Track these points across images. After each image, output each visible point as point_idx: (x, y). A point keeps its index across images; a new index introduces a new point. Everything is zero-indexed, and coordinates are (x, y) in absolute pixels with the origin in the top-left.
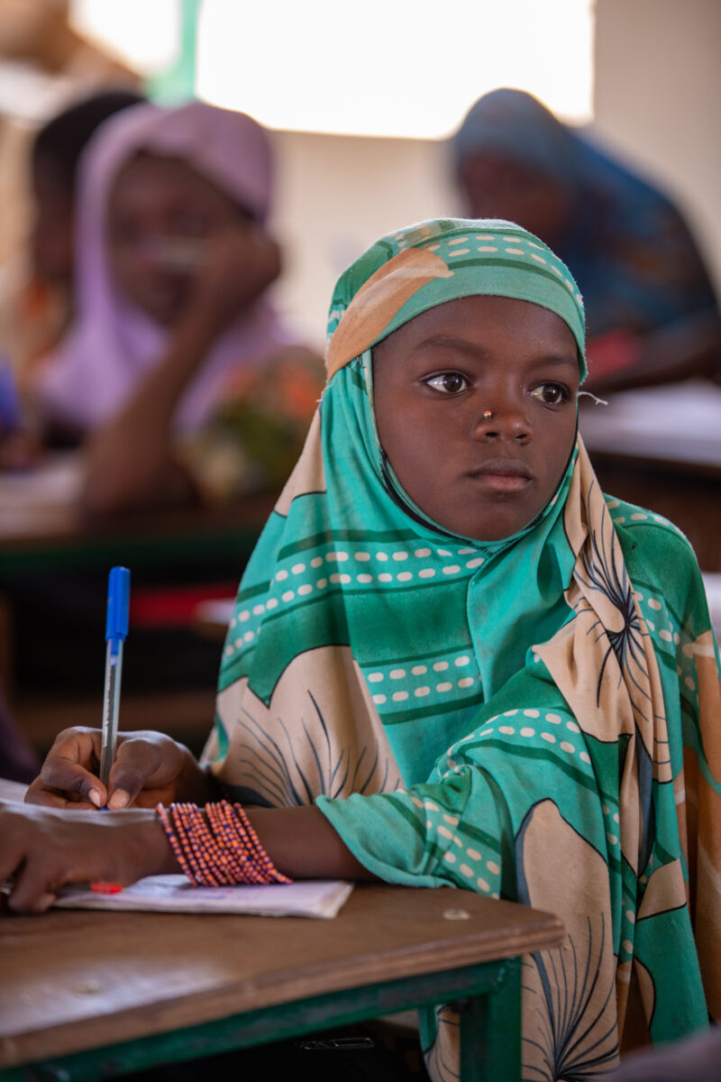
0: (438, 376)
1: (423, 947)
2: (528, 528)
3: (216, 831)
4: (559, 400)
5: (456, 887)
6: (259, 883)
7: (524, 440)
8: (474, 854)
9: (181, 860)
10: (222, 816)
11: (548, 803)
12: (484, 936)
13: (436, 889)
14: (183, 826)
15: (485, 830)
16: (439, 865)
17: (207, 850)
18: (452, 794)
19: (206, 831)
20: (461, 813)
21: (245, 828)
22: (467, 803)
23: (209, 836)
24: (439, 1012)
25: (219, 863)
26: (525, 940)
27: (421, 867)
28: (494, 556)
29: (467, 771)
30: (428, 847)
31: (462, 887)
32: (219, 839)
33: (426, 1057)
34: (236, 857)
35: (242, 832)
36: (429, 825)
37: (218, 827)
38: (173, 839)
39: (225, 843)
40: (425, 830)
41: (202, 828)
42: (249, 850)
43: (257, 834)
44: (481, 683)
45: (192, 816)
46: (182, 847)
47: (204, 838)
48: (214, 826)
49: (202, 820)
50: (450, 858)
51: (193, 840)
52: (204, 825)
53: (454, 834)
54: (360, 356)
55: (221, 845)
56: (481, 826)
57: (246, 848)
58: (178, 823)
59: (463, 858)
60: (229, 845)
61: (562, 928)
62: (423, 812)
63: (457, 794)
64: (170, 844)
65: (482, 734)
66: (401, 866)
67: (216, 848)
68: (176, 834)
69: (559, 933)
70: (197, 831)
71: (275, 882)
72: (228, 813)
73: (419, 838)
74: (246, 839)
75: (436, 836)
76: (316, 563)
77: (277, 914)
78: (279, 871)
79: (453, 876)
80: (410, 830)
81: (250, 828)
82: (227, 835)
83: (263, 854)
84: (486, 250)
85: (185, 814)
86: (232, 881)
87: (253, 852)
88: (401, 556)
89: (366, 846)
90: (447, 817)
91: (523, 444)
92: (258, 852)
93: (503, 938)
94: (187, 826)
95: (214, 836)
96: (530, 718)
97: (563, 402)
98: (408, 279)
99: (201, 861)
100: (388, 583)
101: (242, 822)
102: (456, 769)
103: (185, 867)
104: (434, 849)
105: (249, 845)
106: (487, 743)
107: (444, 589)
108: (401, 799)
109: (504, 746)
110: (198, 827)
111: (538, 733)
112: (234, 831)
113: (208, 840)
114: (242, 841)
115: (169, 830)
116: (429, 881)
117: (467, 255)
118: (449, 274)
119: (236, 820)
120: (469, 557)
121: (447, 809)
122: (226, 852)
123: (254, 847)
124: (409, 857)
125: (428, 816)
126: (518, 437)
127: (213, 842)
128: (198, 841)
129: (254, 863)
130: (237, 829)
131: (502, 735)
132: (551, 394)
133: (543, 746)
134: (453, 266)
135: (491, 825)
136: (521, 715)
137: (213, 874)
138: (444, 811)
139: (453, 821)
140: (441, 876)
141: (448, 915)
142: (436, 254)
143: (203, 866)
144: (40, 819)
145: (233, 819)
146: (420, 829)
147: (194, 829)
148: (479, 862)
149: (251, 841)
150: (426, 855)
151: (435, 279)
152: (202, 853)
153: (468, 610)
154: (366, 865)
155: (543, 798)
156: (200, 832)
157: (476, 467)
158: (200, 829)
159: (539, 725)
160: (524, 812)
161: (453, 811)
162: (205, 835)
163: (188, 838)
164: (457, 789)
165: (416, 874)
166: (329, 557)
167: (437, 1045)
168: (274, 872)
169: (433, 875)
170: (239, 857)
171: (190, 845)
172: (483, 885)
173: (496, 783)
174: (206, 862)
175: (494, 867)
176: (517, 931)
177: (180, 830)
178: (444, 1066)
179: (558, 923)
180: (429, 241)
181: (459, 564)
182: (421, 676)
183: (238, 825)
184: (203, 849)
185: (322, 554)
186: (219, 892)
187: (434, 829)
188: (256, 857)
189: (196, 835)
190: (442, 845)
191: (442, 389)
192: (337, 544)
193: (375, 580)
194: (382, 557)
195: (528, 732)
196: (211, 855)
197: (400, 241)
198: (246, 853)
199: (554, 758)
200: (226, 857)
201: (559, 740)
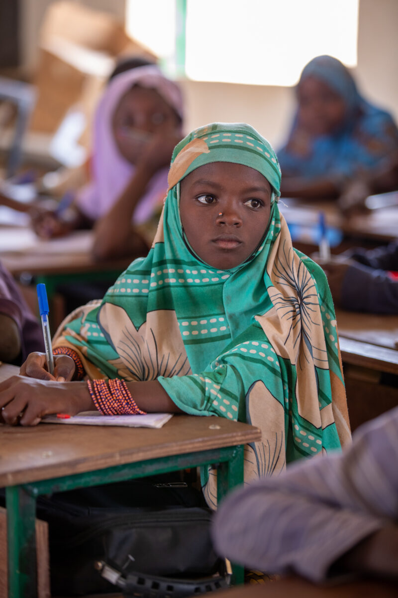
0: (203, 196)
1: (196, 440)
2: (244, 263)
3: (113, 392)
4: (259, 206)
5: (218, 416)
6: (131, 414)
7: (238, 225)
8: (226, 402)
9: (97, 405)
10: (115, 385)
11: (260, 382)
12: (225, 436)
13: (209, 416)
14: (98, 390)
15: (231, 391)
16: (211, 406)
17: (108, 401)
18: (218, 376)
19: (108, 392)
20: (221, 384)
21: (126, 391)
22: (224, 380)
23: (109, 395)
24: (210, 470)
25: (114, 406)
26: (243, 438)
27: (204, 407)
28: (234, 274)
29: (225, 366)
30: (206, 398)
31: (221, 416)
32: (114, 396)
33: (203, 489)
34: (121, 403)
35: (124, 392)
36: (207, 389)
37: (113, 390)
38: (93, 396)
39: (116, 397)
40: (205, 391)
41: (107, 391)
42: (127, 400)
43: (131, 393)
44: (229, 329)
45: (102, 385)
46: (97, 400)
47: (107, 396)
48: (112, 390)
49: (106, 387)
50: (215, 403)
51: (102, 397)
52: (107, 390)
53: (218, 393)
54: (176, 185)
55: (115, 398)
56: (230, 390)
57: (125, 399)
58: (96, 389)
59: (221, 403)
60: (118, 398)
61: (260, 433)
62: (205, 383)
63: (220, 376)
64: (92, 399)
65: (233, 351)
66: (195, 407)
67: (112, 399)
68: (95, 394)
69: (259, 435)
70: (104, 392)
71: (139, 414)
72: (118, 384)
73: (203, 395)
74: (126, 395)
75: (210, 394)
76: (159, 273)
77: (136, 426)
78: (140, 409)
79: (217, 411)
80: (199, 391)
81: (128, 391)
82: (117, 394)
83: (133, 402)
84: (226, 141)
85: (99, 384)
86: (120, 413)
87: (129, 401)
88: (195, 272)
89: (179, 398)
90: (215, 386)
91: (238, 227)
92: (131, 401)
93: (233, 437)
94: (100, 390)
95: (112, 395)
96: (254, 345)
97: (260, 207)
98: (193, 153)
99: (106, 405)
100: (191, 283)
101: (125, 388)
102: (221, 366)
103: (99, 408)
104: (209, 399)
105: (127, 398)
106: (235, 355)
107: (213, 287)
108: (195, 378)
109: (243, 357)
110: (105, 390)
111: (258, 352)
112: (120, 392)
113: (109, 396)
114: (124, 397)
115: (91, 392)
116: (206, 413)
117: (217, 143)
118: (208, 151)
119: (122, 387)
120: (222, 275)
121: (215, 382)
122: (117, 401)
123: (129, 399)
124: (198, 403)
125: (207, 385)
126: (235, 224)
127: (111, 397)
128: (104, 397)
129: (129, 406)
130: (122, 391)
131: (242, 352)
132: (255, 203)
133: (259, 358)
134: (210, 148)
135: (235, 390)
136: (250, 344)
137: (111, 411)
138: (213, 382)
139: (218, 387)
140: (212, 411)
141: (211, 427)
142: (205, 141)
143: (107, 407)
144: (35, 386)
145: (120, 386)
146: (203, 390)
147: (103, 392)
148: (229, 405)
149: (129, 397)
150: (206, 402)
151: (203, 153)
152: (106, 402)
153: (223, 297)
154: (179, 406)
155: (258, 379)
156: (106, 393)
157: (215, 237)
158: (105, 391)
159: (258, 349)
160: (250, 385)
161: (218, 383)
162: (108, 394)
163: (100, 395)
164: (220, 374)
165: (200, 410)
166: (165, 271)
167: (208, 483)
168: (138, 410)
169: (208, 410)
170: (123, 403)
171: (101, 398)
172: (230, 416)
173: (237, 371)
174: (108, 406)
175: (235, 408)
176: (239, 434)
177: (97, 392)
178: (211, 493)
179: (259, 431)
180: (204, 135)
181: (219, 278)
182: (204, 325)
183: (122, 389)
184: (107, 400)
185: (162, 270)
186: (113, 417)
187: (209, 390)
188: (130, 403)
189: (104, 394)
190: (212, 397)
191: (205, 202)
192: (169, 265)
193: (186, 281)
194: (188, 271)
195: (253, 352)
196: (110, 403)
197: (195, 134)
198: (126, 401)
199: (264, 364)
200: (117, 404)
201: (267, 356)
